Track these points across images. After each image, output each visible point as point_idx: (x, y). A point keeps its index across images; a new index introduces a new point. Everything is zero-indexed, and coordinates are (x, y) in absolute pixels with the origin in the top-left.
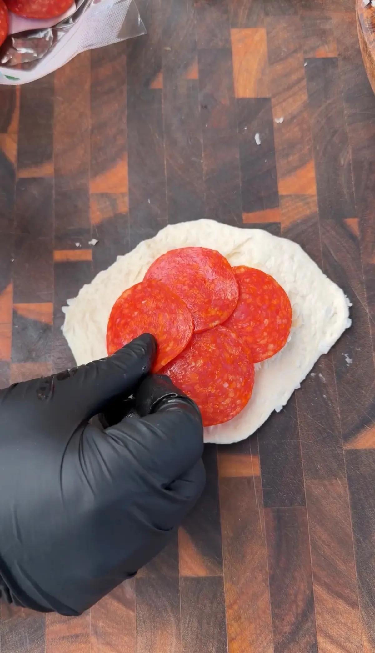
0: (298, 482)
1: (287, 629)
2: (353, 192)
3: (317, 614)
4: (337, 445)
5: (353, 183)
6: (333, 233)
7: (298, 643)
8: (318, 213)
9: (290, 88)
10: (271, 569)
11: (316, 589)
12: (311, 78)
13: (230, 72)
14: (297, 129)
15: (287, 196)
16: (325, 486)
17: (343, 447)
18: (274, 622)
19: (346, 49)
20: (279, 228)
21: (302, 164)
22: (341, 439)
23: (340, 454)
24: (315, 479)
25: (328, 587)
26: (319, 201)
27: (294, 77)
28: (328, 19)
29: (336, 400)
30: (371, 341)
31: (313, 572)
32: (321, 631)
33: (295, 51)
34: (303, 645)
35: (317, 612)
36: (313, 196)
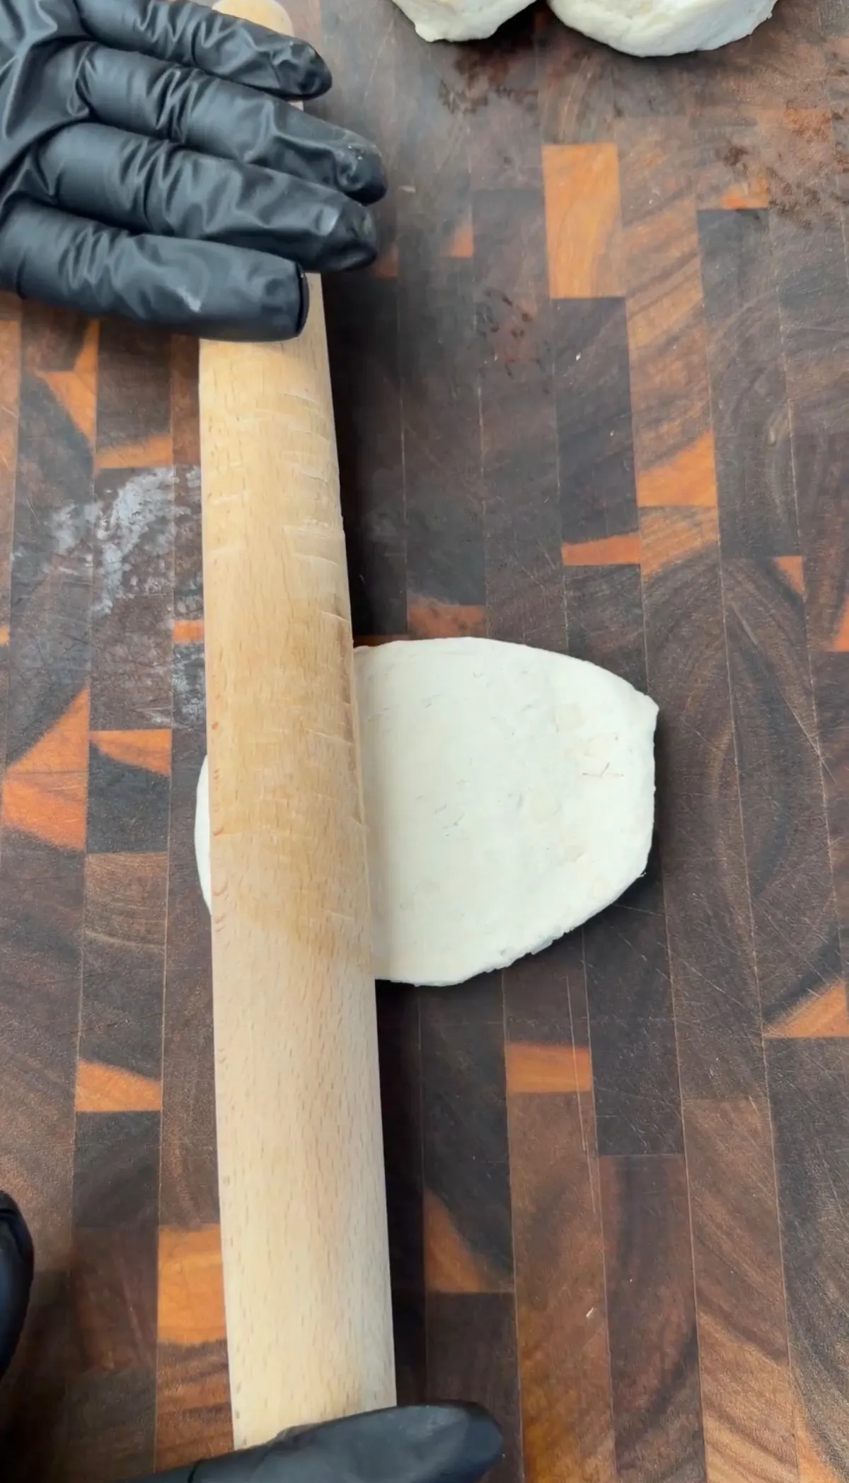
0: (667, 1103)
1: (642, 1401)
2: (793, 500)
3: (703, 1372)
4: (751, 1030)
5: (794, 480)
6: (750, 587)
7: (664, 1429)
8: (719, 543)
9: (666, 274)
10: (609, 1279)
11: (702, 1322)
12: (711, 254)
13: (538, 242)
14: (678, 365)
15: (656, 508)
16: (724, 1114)
17: (762, 1033)
18: (615, 1388)
19: (787, 190)
20: (638, 575)
21: (688, 439)
22: (759, 1016)
23: (755, 1047)
24: (703, 1098)
25: (727, 1320)
26: (721, 520)
27: (675, 253)
28: (750, 123)
29: (750, 937)
30: (825, 814)
31: (697, 1287)
32: (711, 1405)
33: (679, 195)
34: (673, 1435)
35: (703, 1367)
36: (708, 509)
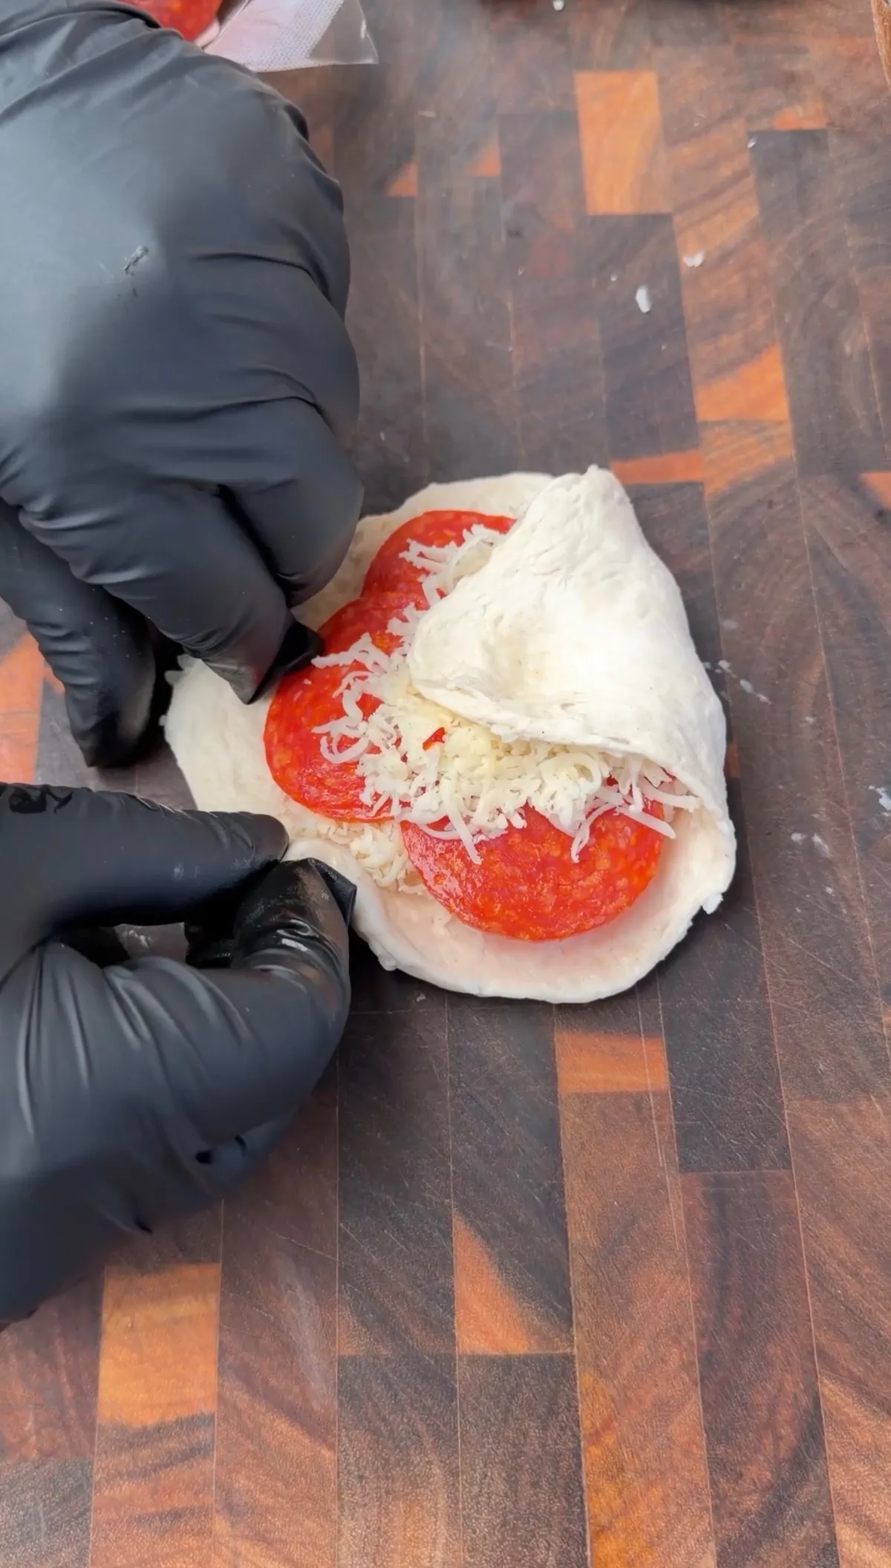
0: (767, 1106)
1: (751, 1503)
2: (877, 415)
3: (832, 1461)
4: (867, 1013)
5: (876, 394)
6: (834, 504)
7: (783, 1541)
8: (794, 459)
9: (715, 193)
10: (701, 1335)
11: (826, 1392)
12: (766, 172)
13: (574, 163)
14: (736, 279)
15: (718, 423)
16: (840, 1117)
17: (882, 1016)
18: (714, 1483)
19: (846, 112)
20: (701, 494)
21: (753, 351)
22: (877, 996)
23: (876, 1035)
24: (813, 1098)
25: (859, 1387)
26: (797, 435)
27: (726, 171)
28: (802, 51)
29: (860, 900)
31: (818, 1345)
32: (845, 1509)
33: (726, 117)
34: (795, 1549)
35: (832, 1455)
36: (780, 423)
